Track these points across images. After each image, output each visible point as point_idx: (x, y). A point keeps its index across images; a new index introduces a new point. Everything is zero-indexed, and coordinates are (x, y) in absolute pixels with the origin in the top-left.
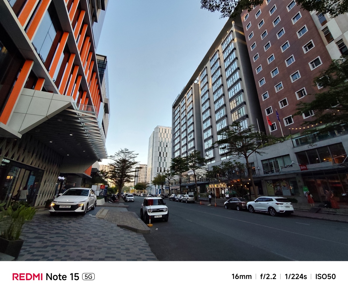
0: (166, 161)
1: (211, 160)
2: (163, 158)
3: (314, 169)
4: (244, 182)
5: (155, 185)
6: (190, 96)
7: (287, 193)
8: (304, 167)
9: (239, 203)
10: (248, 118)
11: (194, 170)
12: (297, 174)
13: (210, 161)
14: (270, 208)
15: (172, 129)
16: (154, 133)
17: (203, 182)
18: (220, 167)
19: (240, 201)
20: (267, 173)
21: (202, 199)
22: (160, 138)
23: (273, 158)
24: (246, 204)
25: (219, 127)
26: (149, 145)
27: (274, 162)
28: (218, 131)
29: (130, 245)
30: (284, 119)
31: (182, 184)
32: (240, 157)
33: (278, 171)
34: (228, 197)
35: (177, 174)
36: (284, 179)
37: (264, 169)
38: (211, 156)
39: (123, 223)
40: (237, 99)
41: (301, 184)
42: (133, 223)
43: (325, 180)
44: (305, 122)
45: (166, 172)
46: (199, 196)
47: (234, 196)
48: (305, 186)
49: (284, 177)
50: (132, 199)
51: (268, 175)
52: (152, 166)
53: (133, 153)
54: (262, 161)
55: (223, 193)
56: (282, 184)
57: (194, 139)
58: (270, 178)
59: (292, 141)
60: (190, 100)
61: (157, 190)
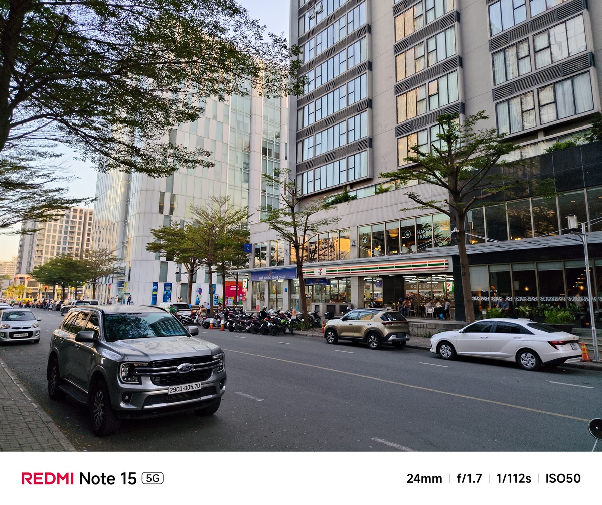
61: (156, 284)
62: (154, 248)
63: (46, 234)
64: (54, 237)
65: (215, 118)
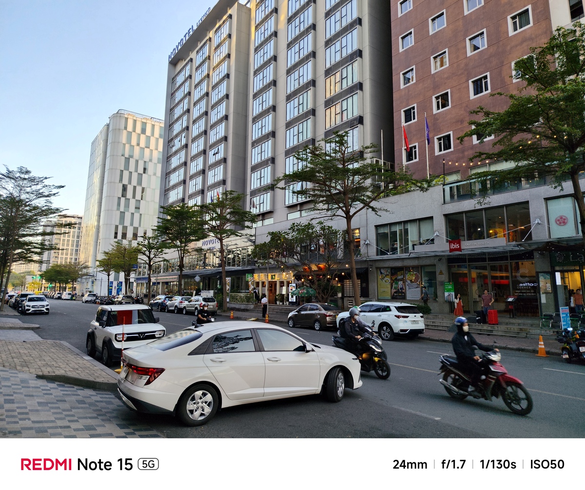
0: (142, 211)
1: (264, 215)
2: (133, 203)
3: (472, 250)
4: (335, 270)
5: (108, 272)
6: (224, 40)
7: (414, 294)
8: (456, 246)
9: (319, 314)
10: (361, 126)
11: (221, 240)
12: (439, 258)
13: (261, 218)
14: (384, 325)
15: (163, 125)
16: (108, 128)
17: (240, 268)
18: (286, 236)
19: (323, 312)
20: (383, 253)
21: (233, 306)
22: (127, 146)
23: (399, 223)
24: (335, 317)
25: (291, 139)
26: (92, 163)
27: (401, 230)
28: (288, 147)
29: (91, 418)
30: (436, 138)
31: (186, 271)
32: (334, 215)
33: (406, 250)
34: (295, 301)
35: (176, 246)
36: (414, 267)
37: (377, 245)
38: (266, 207)
39: (49, 369)
40: (344, 71)
41: (442, 277)
42: (77, 369)
43: (486, 272)
44: (480, 153)
45: (140, 239)
46: (228, 300)
47: (309, 300)
48: (449, 282)
49: (415, 263)
50: (43, 306)
51: (385, 257)
52: (99, 221)
53: (46, 182)
54: (377, 227)
55: (284, 292)
56: (408, 277)
57: (225, 160)
58: (387, 264)
59: (444, 189)
60: (224, 50)
61: (112, 283)
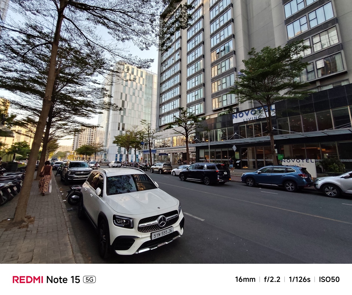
52: (108, 121)
61: (117, 155)
62: (114, 142)
63: (83, 136)
64: (86, 137)
65: (138, 96)
